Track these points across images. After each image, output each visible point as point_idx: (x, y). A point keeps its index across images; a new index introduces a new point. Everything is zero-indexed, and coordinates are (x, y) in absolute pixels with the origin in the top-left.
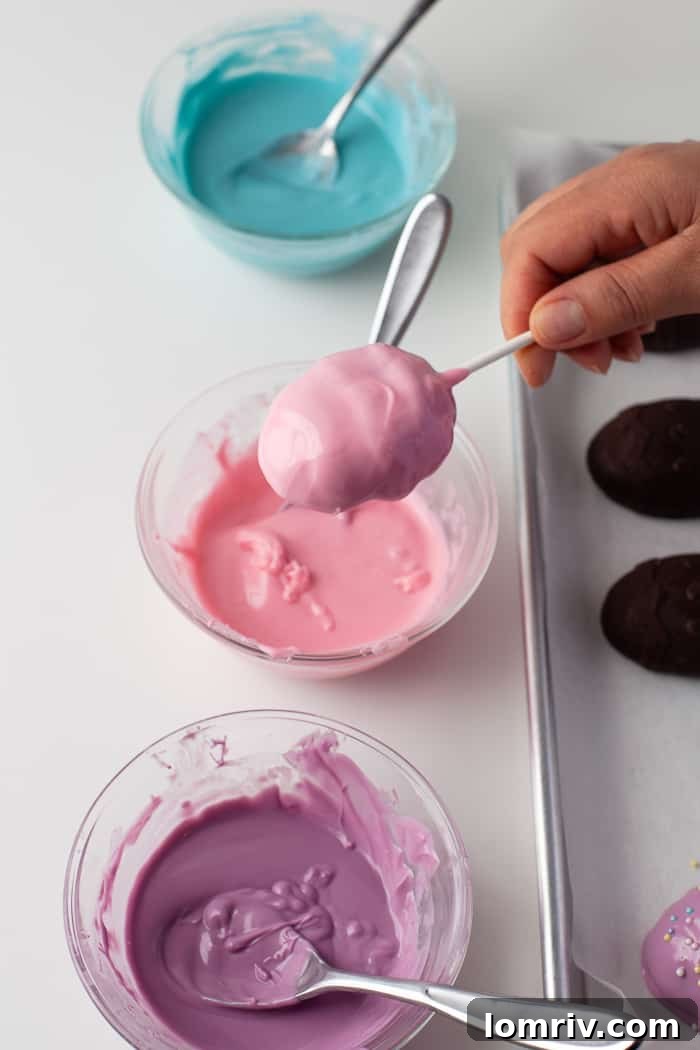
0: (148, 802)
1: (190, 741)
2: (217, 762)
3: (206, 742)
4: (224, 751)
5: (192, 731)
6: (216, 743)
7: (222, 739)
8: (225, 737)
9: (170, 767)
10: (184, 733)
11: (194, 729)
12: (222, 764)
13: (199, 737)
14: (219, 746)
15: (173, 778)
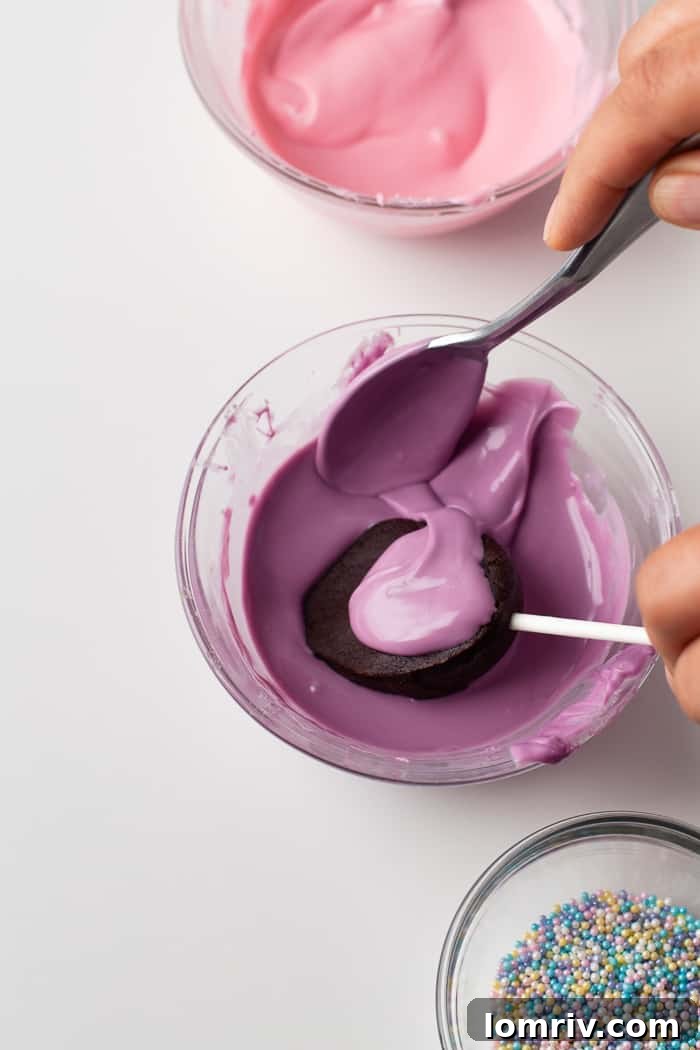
0: (221, 519)
1: (233, 425)
2: (268, 435)
3: (249, 418)
4: (270, 417)
5: (230, 415)
6: (259, 415)
7: (264, 406)
8: (267, 402)
9: (226, 468)
10: (222, 421)
11: (230, 411)
12: (272, 435)
13: (240, 417)
14: (264, 415)
15: (233, 478)
